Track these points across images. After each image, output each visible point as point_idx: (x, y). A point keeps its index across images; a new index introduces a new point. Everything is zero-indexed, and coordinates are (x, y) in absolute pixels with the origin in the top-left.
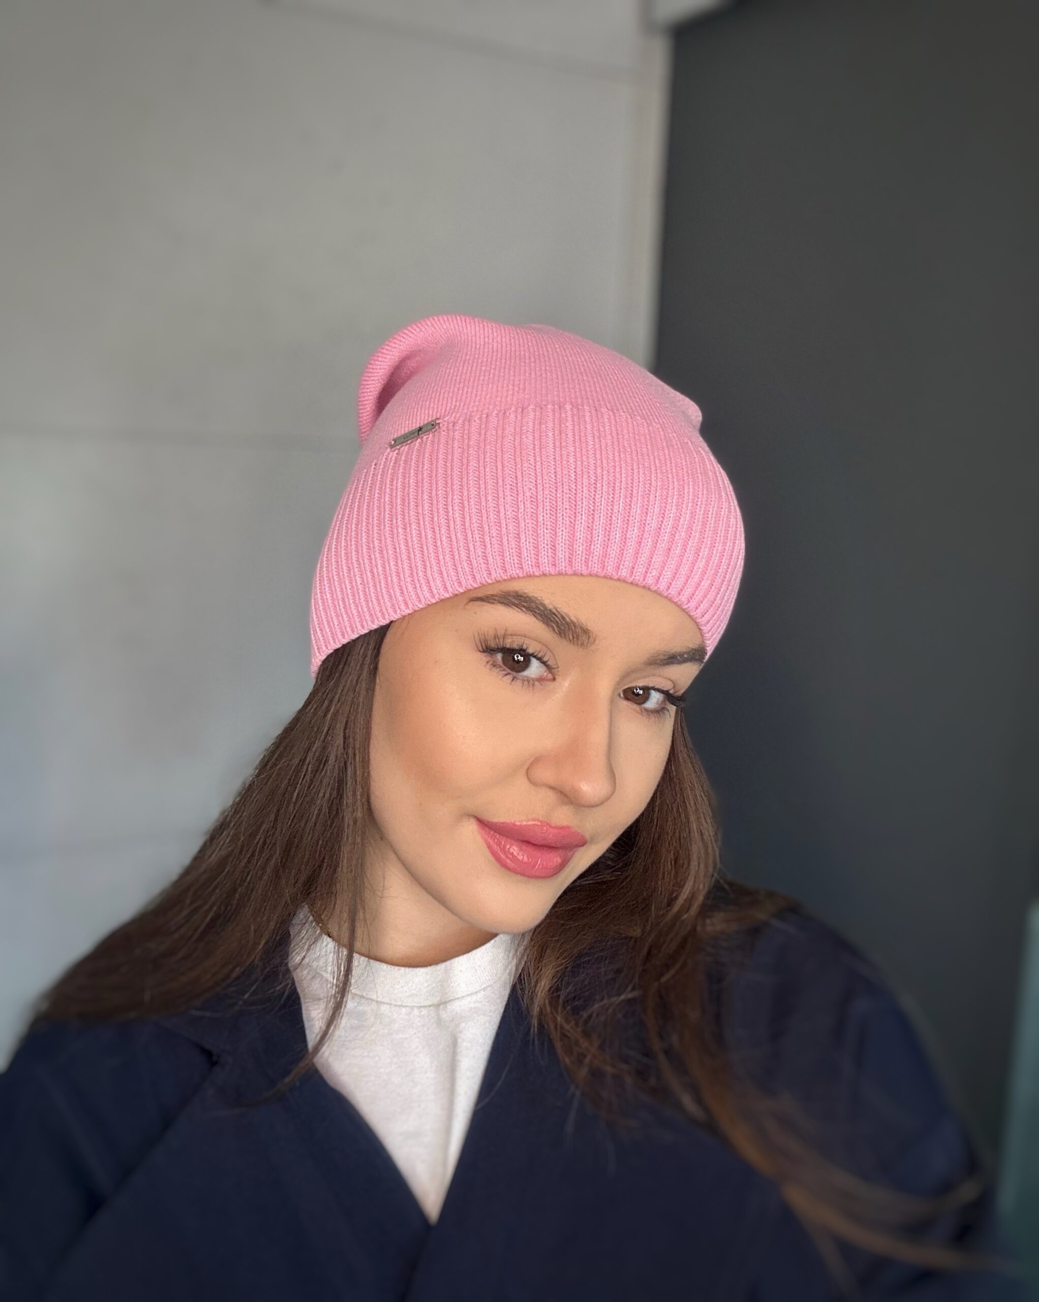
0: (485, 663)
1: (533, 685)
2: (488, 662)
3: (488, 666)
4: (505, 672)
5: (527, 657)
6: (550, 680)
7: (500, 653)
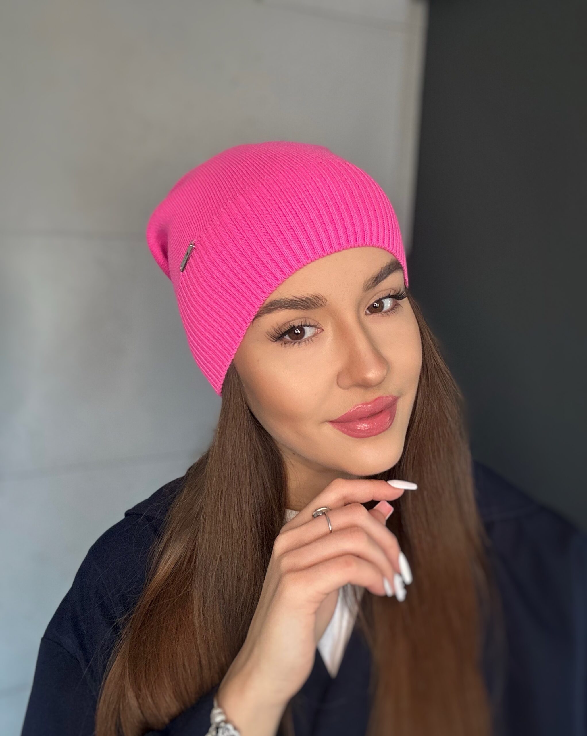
7: (285, 335)
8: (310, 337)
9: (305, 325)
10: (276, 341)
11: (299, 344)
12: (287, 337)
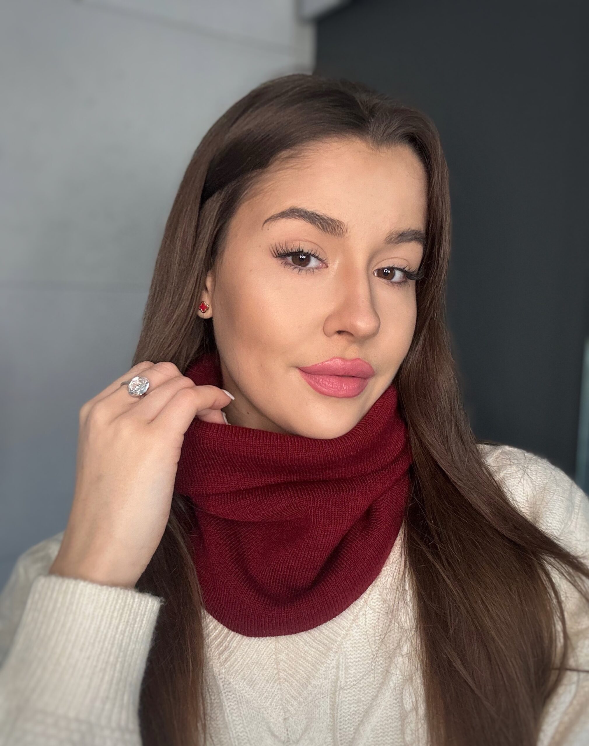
0: (280, 263)
1: (313, 271)
2: (282, 263)
3: (283, 266)
4: (294, 267)
5: (308, 256)
6: (324, 268)
7: (289, 256)
8: (313, 268)
9: (313, 255)
10: (277, 257)
11: (299, 271)
12: (290, 259)
